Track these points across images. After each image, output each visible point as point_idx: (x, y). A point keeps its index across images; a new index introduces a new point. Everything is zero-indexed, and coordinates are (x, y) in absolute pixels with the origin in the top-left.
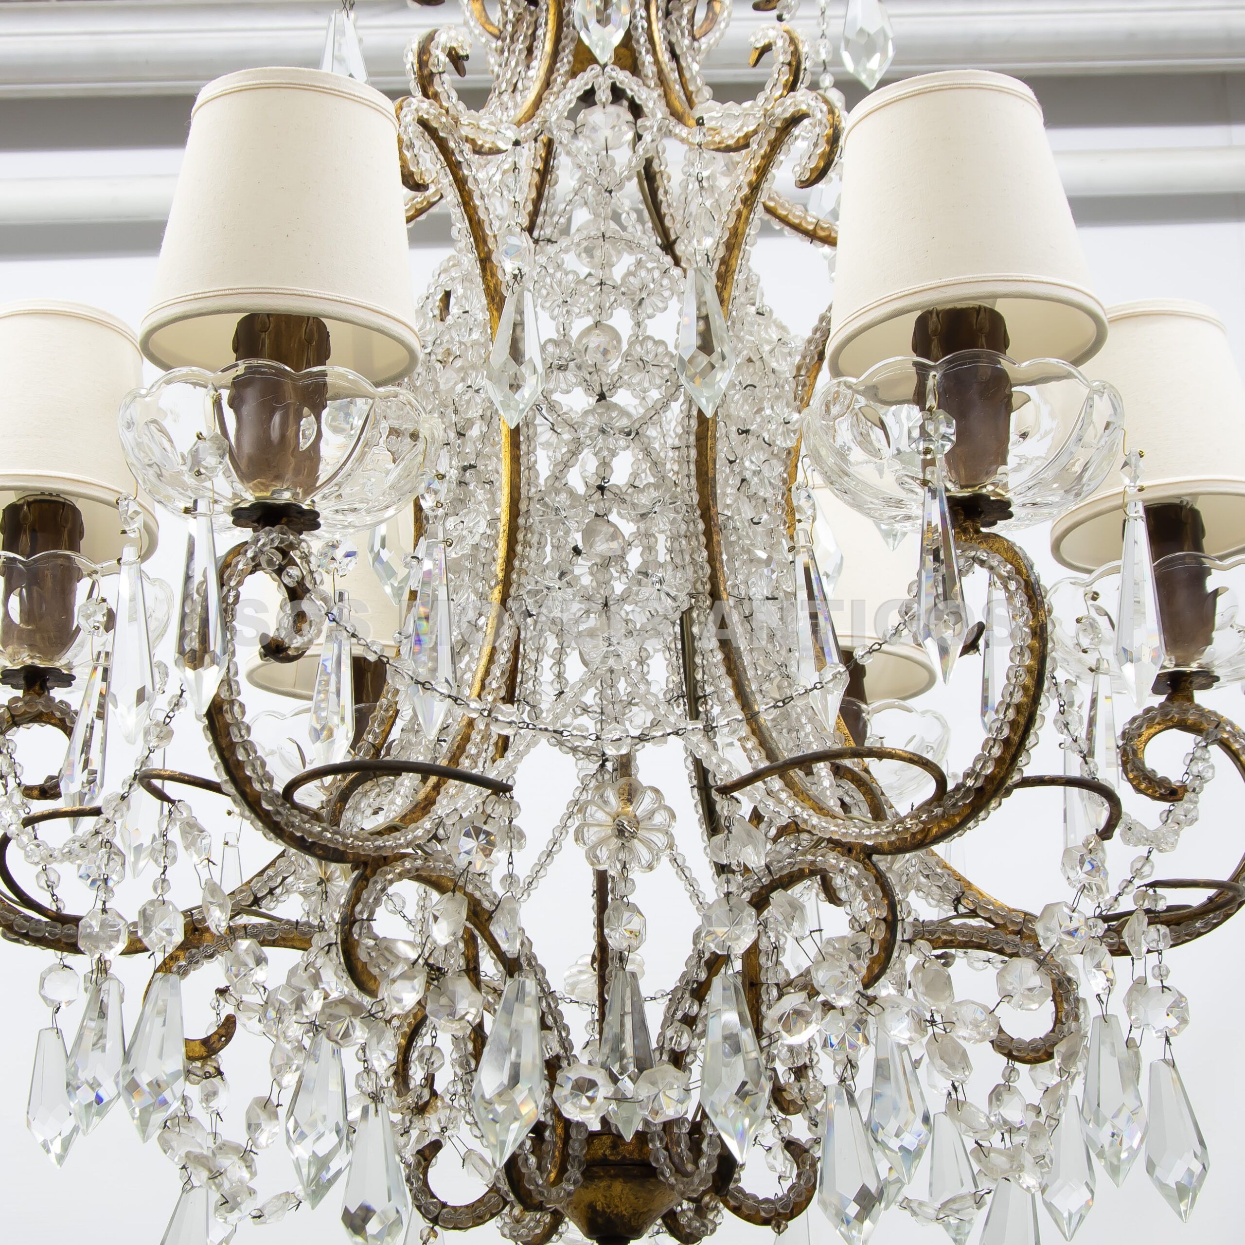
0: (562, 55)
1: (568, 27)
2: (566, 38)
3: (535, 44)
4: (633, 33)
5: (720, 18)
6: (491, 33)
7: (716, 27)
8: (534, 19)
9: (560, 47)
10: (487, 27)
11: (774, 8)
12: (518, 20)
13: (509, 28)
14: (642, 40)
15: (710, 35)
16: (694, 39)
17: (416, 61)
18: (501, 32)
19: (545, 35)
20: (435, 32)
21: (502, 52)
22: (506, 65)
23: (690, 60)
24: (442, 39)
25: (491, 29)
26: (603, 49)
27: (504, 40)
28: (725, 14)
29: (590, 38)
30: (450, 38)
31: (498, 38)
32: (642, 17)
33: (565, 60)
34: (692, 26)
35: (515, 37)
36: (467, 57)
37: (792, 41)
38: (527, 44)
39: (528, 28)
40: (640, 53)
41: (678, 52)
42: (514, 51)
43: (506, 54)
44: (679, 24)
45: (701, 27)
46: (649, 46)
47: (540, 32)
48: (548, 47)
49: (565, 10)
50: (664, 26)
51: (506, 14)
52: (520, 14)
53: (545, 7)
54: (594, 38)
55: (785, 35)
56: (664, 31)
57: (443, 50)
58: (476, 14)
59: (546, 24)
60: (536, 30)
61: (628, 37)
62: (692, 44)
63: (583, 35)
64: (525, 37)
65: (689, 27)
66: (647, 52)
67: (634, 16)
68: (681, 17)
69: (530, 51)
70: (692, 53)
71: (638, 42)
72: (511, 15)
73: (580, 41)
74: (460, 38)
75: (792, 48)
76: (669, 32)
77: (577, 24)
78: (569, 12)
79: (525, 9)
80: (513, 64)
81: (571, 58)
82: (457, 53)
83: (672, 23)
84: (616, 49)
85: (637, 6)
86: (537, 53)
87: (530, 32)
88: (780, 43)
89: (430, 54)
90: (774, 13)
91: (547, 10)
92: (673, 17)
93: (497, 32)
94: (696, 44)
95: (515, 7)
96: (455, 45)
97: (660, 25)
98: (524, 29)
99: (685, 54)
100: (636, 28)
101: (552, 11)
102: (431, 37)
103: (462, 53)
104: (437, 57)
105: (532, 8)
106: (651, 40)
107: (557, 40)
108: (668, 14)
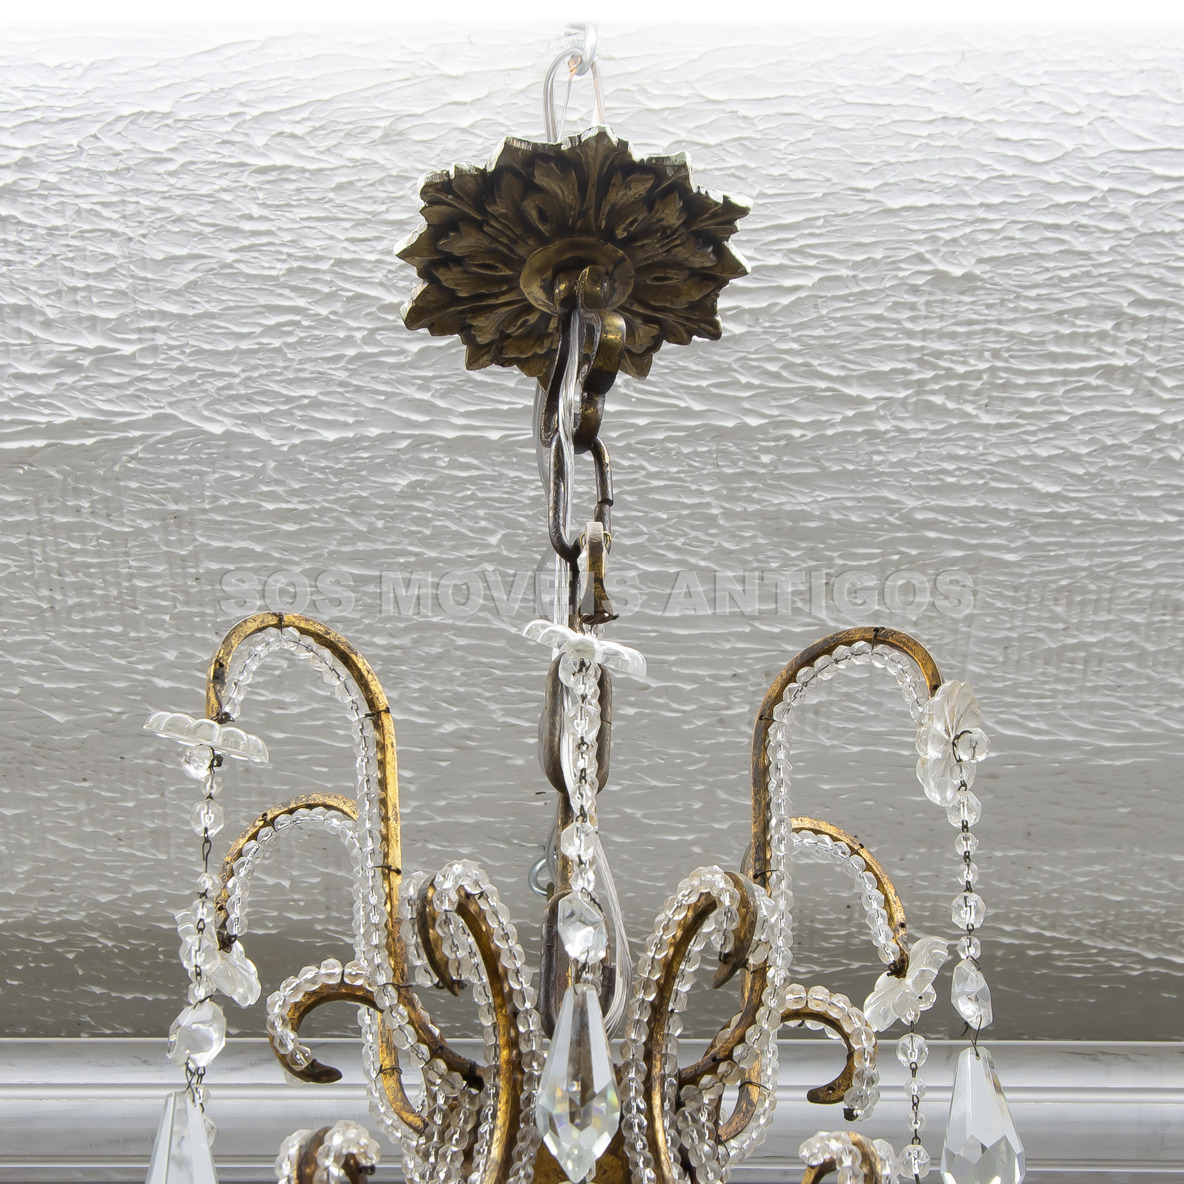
0: (518, 1164)
1: (527, 1122)
2: (524, 1138)
3: (477, 1146)
4: (624, 1133)
5: (759, 1110)
6: (410, 1125)
7: (753, 1124)
8: (476, 1108)
9: (514, 1153)
10: (405, 1115)
11: (841, 1099)
12: (452, 1108)
13: (438, 1119)
14: (639, 1145)
15: (743, 1137)
16: (719, 1141)
17: (294, 1175)
18: (426, 1125)
19: (492, 1132)
20: (326, 1130)
21: (426, 1156)
22: (432, 1177)
23: (711, 1176)
24: (336, 1140)
25: (411, 1118)
26: (578, 1161)
27: (429, 1138)
28: (767, 1104)
29: (558, 1144)
30: (348, 1141)
31: (420, 1132)
32: (639, 1110)
33: (522, 1173)
34: (716, 1124)
35: (447, 1135)
36: (372, 1169)
37: (867, 1158)
38: (465, 1145)
39: (466, 1122)
40: (637, 1165)
41: (694, 1163)
42: (444, 1156)
43: (432, 1159)
44: (695, 1121)
45: (730, 1122)
46: (649, 1155)
47: (485, 1128)
48: (496, 1152)
49: (523, 1097)
50: (673, 1124)
51: (434, 1098)
52: (455, 1099)
53: (493, 1091)
54: (566, 1146)
55: (855, 1148)
56: (673, 1132)
57: (336, 1160)
58: (390, 1094)
59: (494, 1116)
60: (478, 1125)
61: (618, 1142)
62: (714, 1150)
63: (548, 1140)
64: (462, 1135)
65: (710, 1125)
66: (647, 1164)
67: (626, 1108)
68: (699, 1110)
69: (468, 1155)
70: (715, 1164)
71: (633, 1147)
72: (441, 1101)
73: (543, 1145)
74: (363, 1141)
75: (865, 1170)
76: (679, 1132)
77: (541, 1122)
78: (529, 1100)
79: (463, 1092)
80: (442, 1175)
81: (530, 1170)
82: (357, 1163)
83: (685, 1118)
84: (599, 1163)
85: (632, 1094)
86: (480, 1160)
87: (469, 1127)
88: (847, 1161)
89: (317, 1166)
90: (842, 1106)
91: (496, 1095)
92: (687, 1110)
93: (419, 1123)
94: (721, 1150)
95: (448, 1089)
96: (354, 1151)
97: (667, 1124)
98: (461, 1123)
99: (704, 1166)
100: (630, 1127)
101: (503, 1097)
102: (318, 1140)
103: (364, 1162)
104: (327, 1169)
105: (474, 1091)
106: (653, 1144)
107: (510, 1142)
108: (679, 1104)
